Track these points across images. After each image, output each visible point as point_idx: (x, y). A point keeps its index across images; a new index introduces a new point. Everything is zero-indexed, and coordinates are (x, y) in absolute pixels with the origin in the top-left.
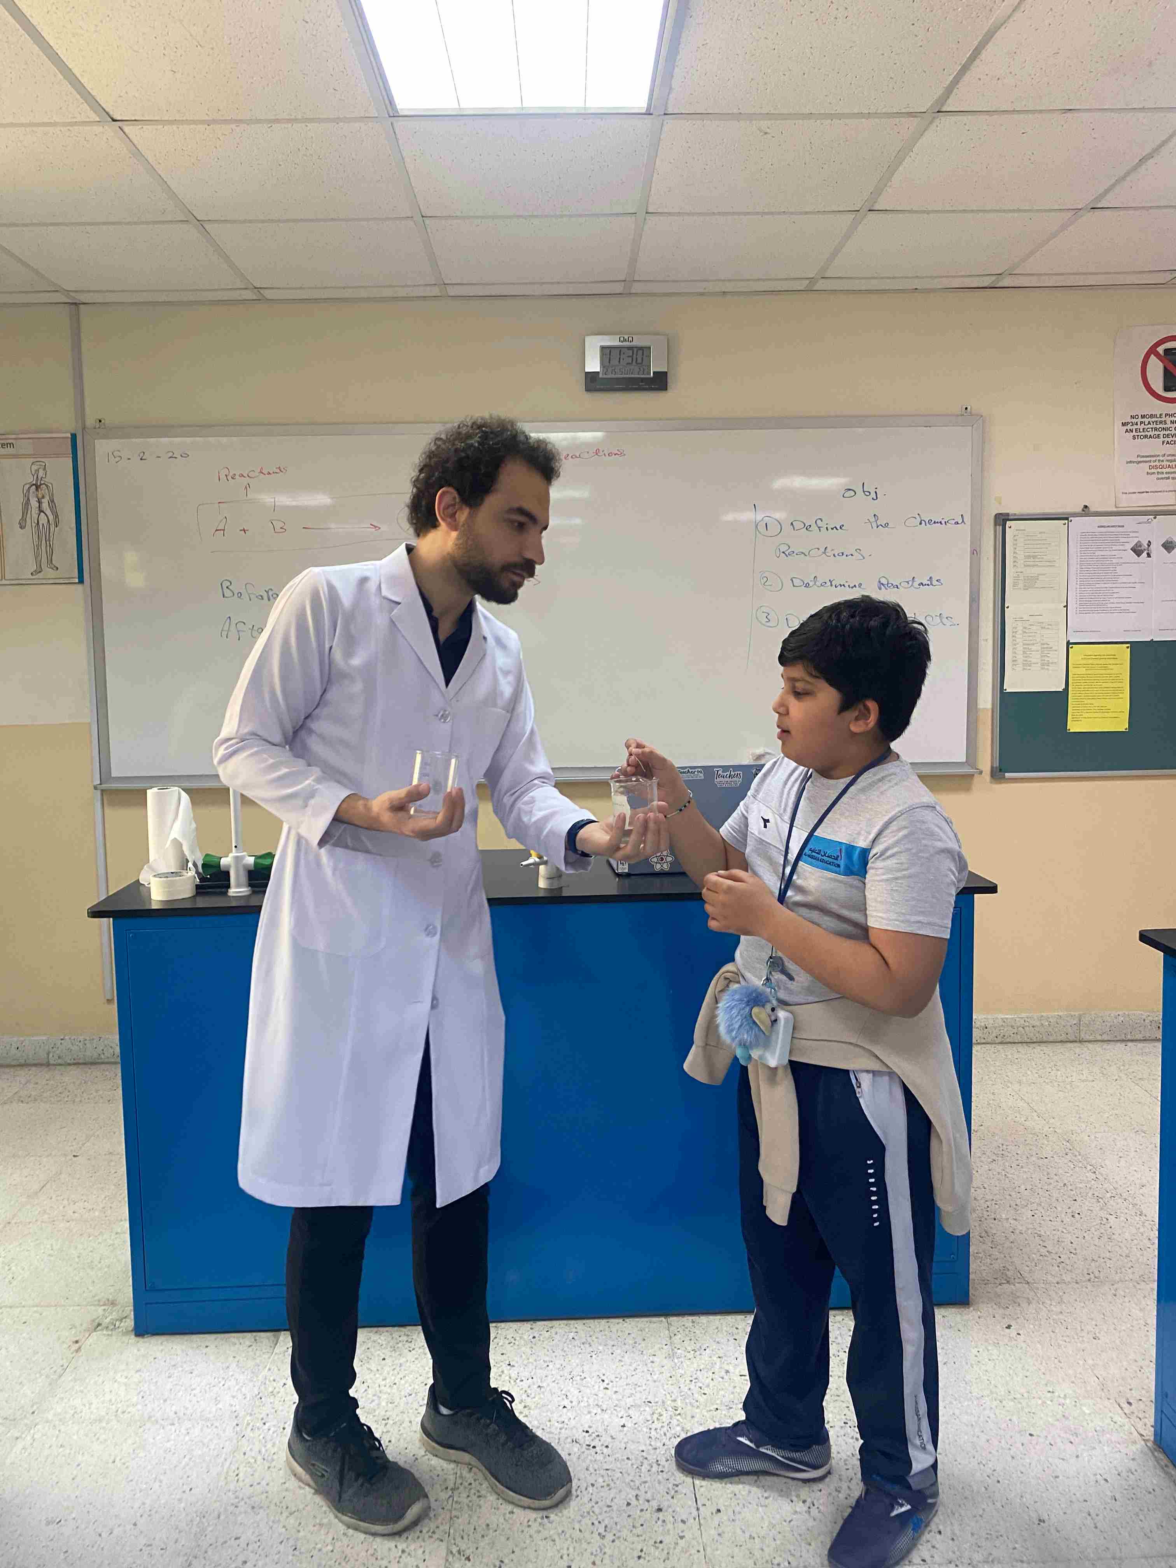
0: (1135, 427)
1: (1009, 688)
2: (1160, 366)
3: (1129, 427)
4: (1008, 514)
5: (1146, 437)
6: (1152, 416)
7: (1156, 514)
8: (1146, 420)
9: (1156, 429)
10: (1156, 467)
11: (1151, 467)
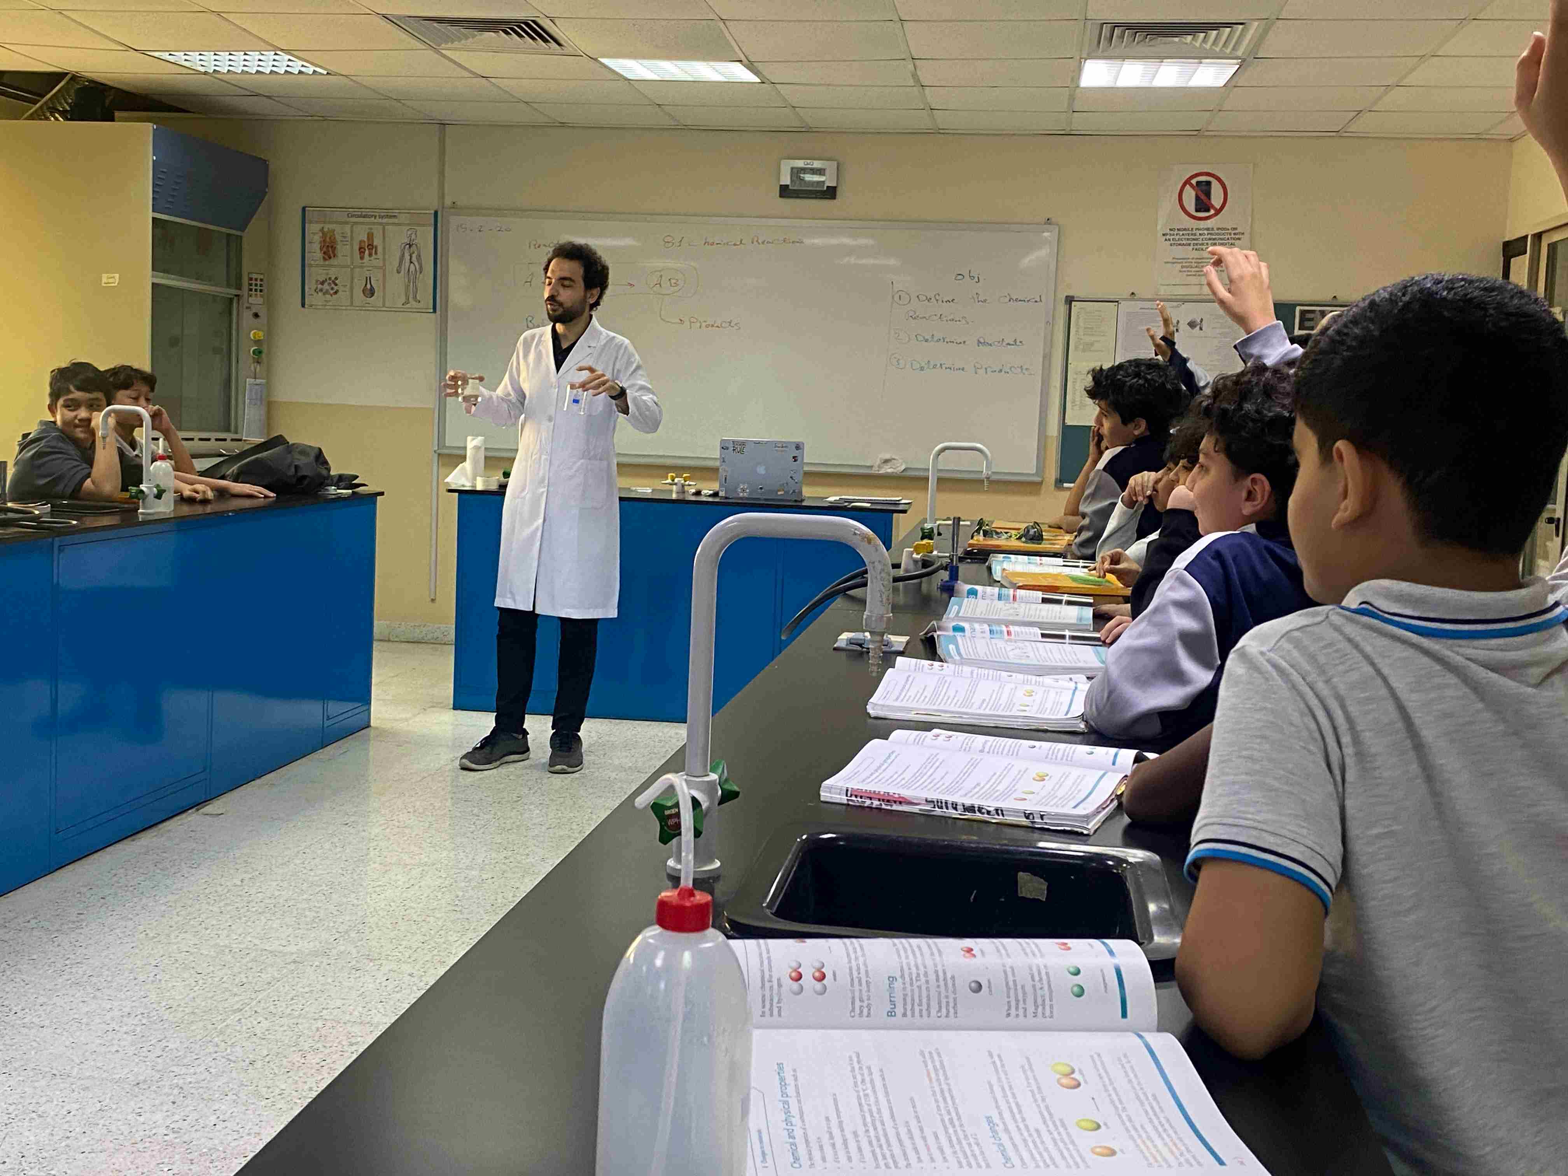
0: (1172, 237)
1: (1069, 422)
2: (1193, 193)
3: (1168, 237)
4: (1073, 297)
5: (1180, 245)
6: (1185, 230)
7: (1184, 301)
8: (1181, 233)
9: (1188, 239)
10: (1187, 267)
11: (1182, 267)
